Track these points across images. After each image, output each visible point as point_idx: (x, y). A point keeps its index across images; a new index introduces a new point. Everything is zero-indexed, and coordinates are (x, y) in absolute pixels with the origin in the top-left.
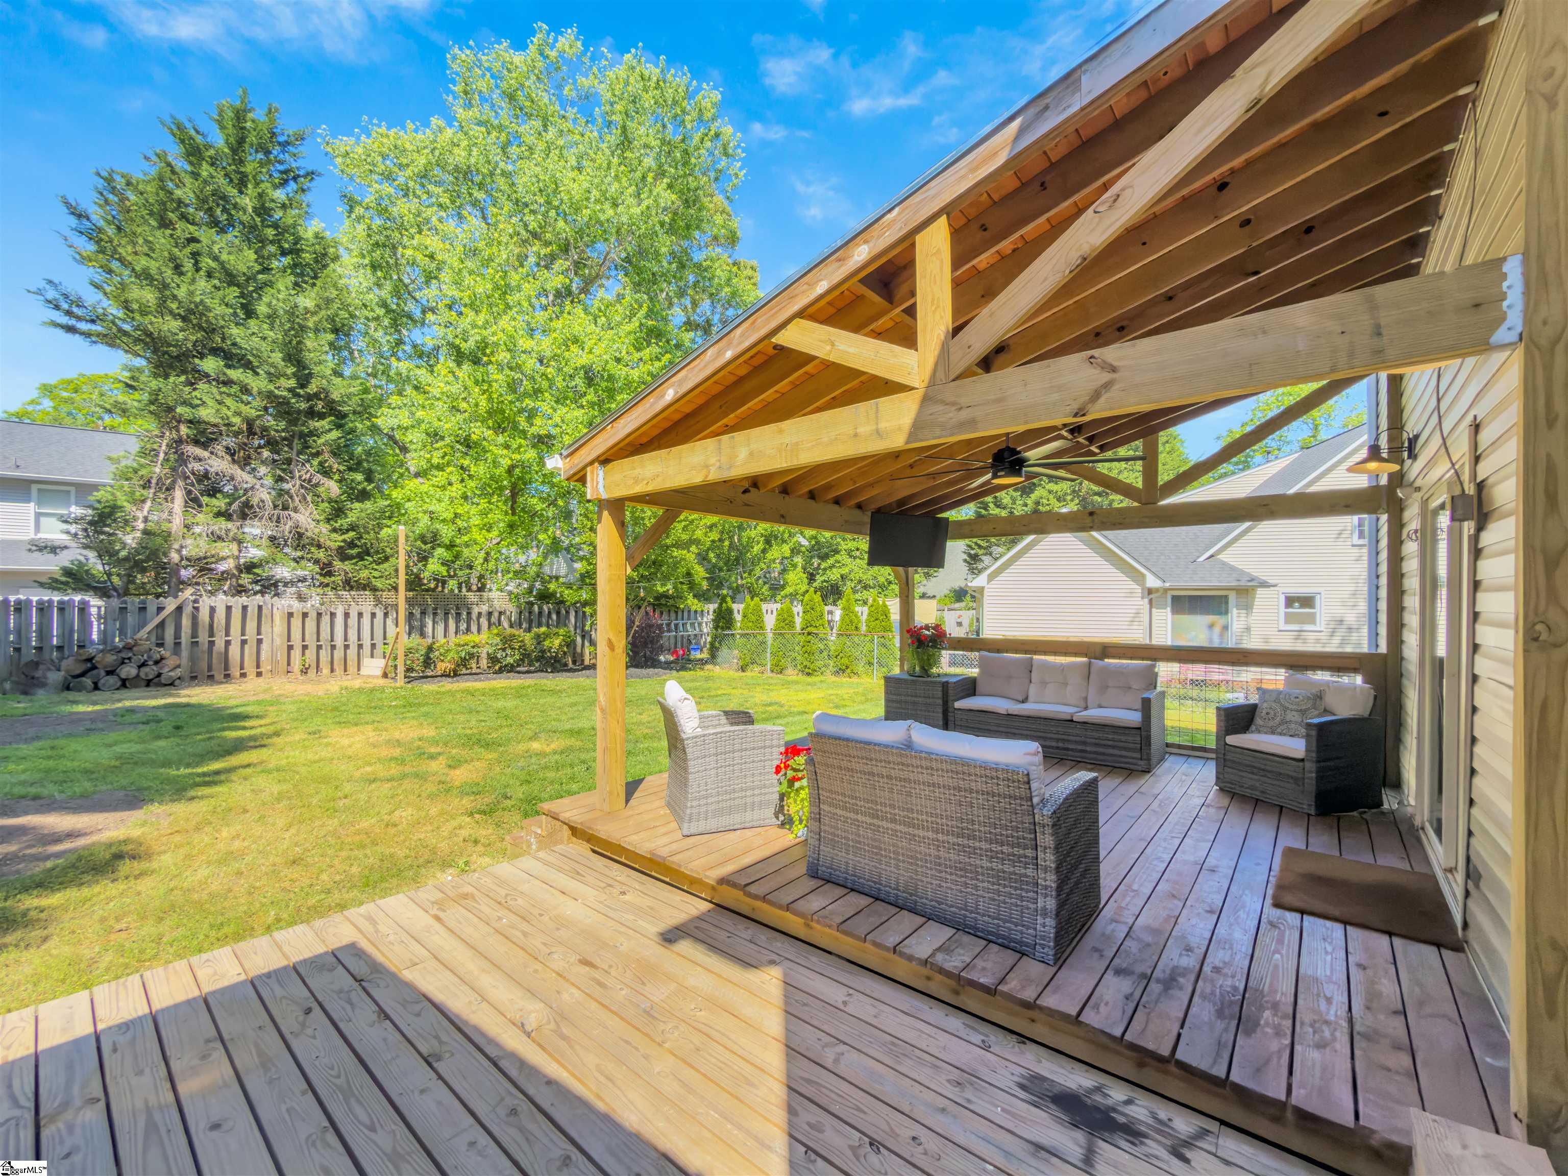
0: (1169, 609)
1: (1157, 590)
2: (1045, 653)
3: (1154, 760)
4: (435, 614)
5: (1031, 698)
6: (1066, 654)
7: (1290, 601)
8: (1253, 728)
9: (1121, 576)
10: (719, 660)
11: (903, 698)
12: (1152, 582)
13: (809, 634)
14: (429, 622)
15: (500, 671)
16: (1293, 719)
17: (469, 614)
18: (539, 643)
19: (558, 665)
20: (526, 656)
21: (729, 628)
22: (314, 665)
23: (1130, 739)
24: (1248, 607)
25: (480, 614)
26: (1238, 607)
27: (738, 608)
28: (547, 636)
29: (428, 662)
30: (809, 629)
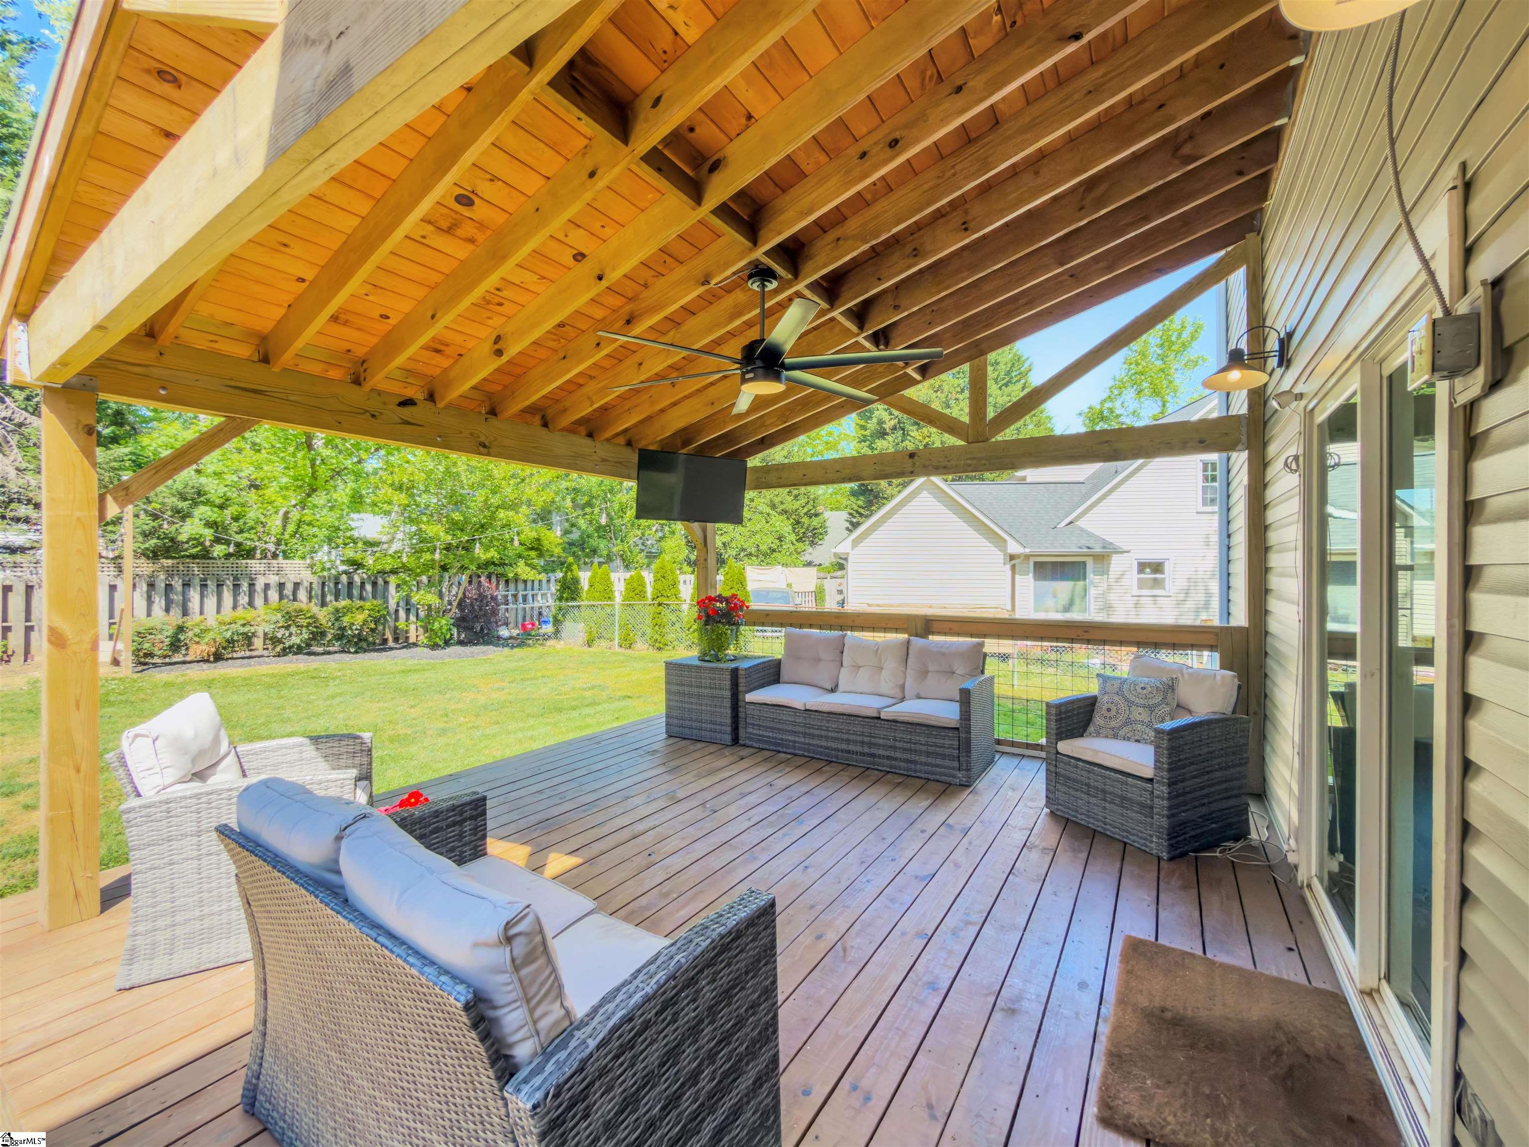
0: (1031, 575)
1: (1019, 556)
2: (862, 629)
3: (975, 770)
4: (204, 586)
5: (841, 687)
6: (885, 630)
7: (1142, 566)
8: (1091, 728)
9: (983, 542)
10: (564, 634)
11: (686, 689)
12: (1014, 548)
13: (660, 605)
14: (194, 595)
15: (285, 652)
16: (1139, 718)
17: (252, 585)
18: (337, 619)
19: (364, 645)
20: (318, 635)
21: (574, 599)
22: (21, 651)
23: (947, 742)
24: (1105, 572)
25: (267, 587)
26: (1096, 573)
27: (584, 577)
28: (349, 610)
29: (176, 645)
30: (660, 600)
